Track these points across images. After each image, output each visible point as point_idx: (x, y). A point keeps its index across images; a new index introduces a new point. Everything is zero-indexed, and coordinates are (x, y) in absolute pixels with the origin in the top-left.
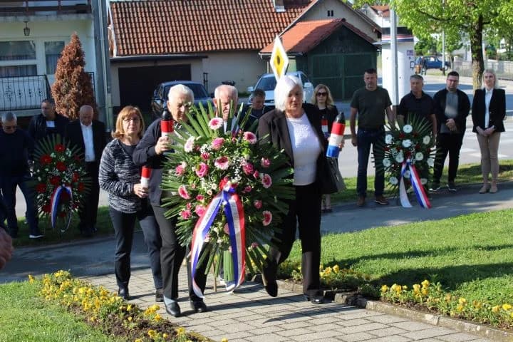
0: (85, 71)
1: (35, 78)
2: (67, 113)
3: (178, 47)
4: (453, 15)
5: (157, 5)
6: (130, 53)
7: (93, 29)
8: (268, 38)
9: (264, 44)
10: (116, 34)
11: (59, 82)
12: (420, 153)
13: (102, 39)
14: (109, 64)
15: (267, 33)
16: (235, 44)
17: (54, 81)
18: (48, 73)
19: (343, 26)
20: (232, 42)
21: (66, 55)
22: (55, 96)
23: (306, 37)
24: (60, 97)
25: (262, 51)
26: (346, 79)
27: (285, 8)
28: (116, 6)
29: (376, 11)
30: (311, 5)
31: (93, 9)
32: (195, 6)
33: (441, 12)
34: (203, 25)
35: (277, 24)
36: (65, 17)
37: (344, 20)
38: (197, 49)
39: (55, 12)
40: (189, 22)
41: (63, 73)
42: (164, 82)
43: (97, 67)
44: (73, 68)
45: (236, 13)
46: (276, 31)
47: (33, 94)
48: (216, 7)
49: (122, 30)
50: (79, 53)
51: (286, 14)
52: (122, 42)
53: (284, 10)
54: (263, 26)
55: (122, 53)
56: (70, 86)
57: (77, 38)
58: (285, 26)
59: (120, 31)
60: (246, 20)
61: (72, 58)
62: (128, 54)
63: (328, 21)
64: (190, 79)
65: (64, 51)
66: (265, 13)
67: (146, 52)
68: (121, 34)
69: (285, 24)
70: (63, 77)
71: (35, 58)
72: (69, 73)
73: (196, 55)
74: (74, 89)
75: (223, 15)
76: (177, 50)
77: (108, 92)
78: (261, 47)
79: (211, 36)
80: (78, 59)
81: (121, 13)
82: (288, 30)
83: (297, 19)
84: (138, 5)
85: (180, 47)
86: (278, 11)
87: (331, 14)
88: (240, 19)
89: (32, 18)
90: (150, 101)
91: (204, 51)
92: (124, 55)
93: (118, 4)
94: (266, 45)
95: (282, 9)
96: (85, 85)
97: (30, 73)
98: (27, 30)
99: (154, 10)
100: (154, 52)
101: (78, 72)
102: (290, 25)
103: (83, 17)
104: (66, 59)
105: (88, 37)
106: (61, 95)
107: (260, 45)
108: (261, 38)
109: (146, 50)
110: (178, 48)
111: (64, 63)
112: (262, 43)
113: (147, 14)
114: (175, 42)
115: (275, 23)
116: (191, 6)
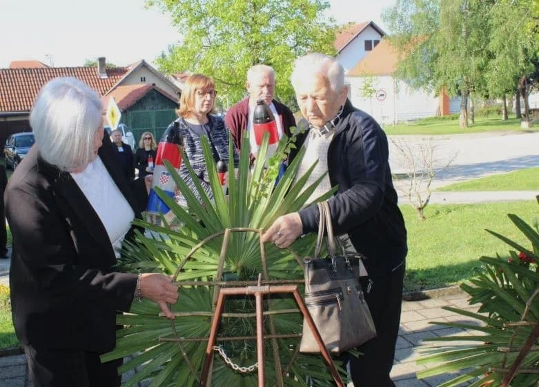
4: (240, 81)
19: (154, 89)
23: (125, 98)
26: (156, 129)
27: (108, 76)
29: (175, 78)
30: (127, 74)
33: (231, 79)
35: (102, 88)
37: (154, 85)
42: (14, 133)
46: (101, 93)
51: (108, 80)
53: (107, 77)
63: (142, 85)
66: (92, 80)
69: (108, 88)
82: (111, 92)
83: (116, 85)
85: (24, 106)
86: (102, 77)
87: (143, 80)
90: (3, 148)
95: (105, 76)
102: (111, 89)
110: (23, 107)
114: (20, 102)
115: (100, 87)
116: (32, 74)
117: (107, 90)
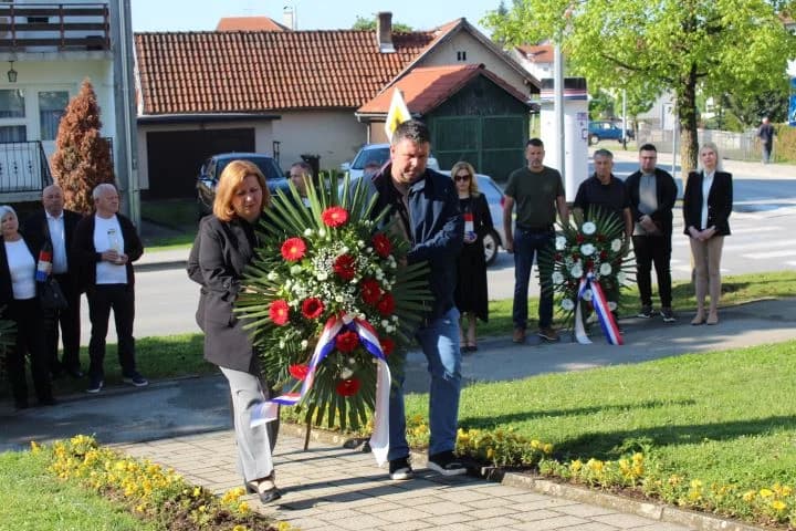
0: (102, 136)
1: (25, 145)
2: (73, 199)
3: (235, 102)
4: (653, 63)
5: (205, 40)
6: (163, 109)
7: (112, 74)
8: (370, 91)
9: (363, 101)
10: (142, 82)
11: (63, 152)
12: (607, 264)
13: (126, 89)
14: (135, 126)
15: (368, 84)
16: (321, 100)
17: (54, 150)
18: (43, 138)
19: (481, 75)
20: (316, 96)
21: (74, 111)
22: (55, 174)
23: (426, 91)
24: (63, 174)
25: (359, 110)
26: (484, 154)
27: (395, 47)
28: (144, 39)
29: (524, 54)
30: (433, 44)
31: (112, 44)
32: (261, 42)
33: (636, 57)
34: (273, 71)
35: (383, 70)
36: (70, 55)
37: (482, 66)
38: (263, 106)
39: (55, 48)
40: (251, 65)
41: (69, 139)
42: (218, 153)
43: (117, 131)
44: (83, 132)
45: (322, 53)
46: (380, 80)
47: (20, 169)
48: (292, 43)
49: (152, 75)
50: (93, 109)
51: (396, 56)
52: (152, 93)
53: (393, 50)
54: (362, 74)
55: (151, 110)
56: (78, 159)
57: (89, 86)
58: (395, 73)
59: (149, 78)
60: (336, 64)
61: (82, 116)
62: (160, 112)
63: (457, 67)
64: (253, 151)
65: (69, 106)
66: (365, 54)
67: (188, 109)
68: (150, 82)
69: (394, 70)
70: (67, 145)
71: (24, 116)
72: (78, 139)
73: (262, 114)
74: (84, 164)
75: (303, 56)
76: (233, 107)
77: (133, 168)
78: (358, 104)
79: (285, 88)
80: (91, 118)
81: (151, 50)
82: (398, 80)
83: (412, 64)
84: (176, 40)
85: (238, 102)
86: (384, 51)
87: (462, 57)
88: (328, 63)
89: (21, 56)
90: (195, 180)
91: (274, 109)
92: (154, 112)
93: (146, 37)
94: (366, 101)
95: (389, 49)
96: (100, 158)
97: (16, 137)
98: (12, 74)
99: (200, 47)
100: (200, 108)
101: (90, 137)
102: (401, 73)
103: (97, 55)
104: (72, 117)
105: (105, 85)
106: (65, 171)
107: (358, 101)
108: (358, 91)
109: (187, 105)
110: (236, 104)
111: (70, 124)
112: (360, 99)
113: (190, 53)
114: (231, 95)
115: (380, 68)
116: (255, 41)
117: (393, 76)
